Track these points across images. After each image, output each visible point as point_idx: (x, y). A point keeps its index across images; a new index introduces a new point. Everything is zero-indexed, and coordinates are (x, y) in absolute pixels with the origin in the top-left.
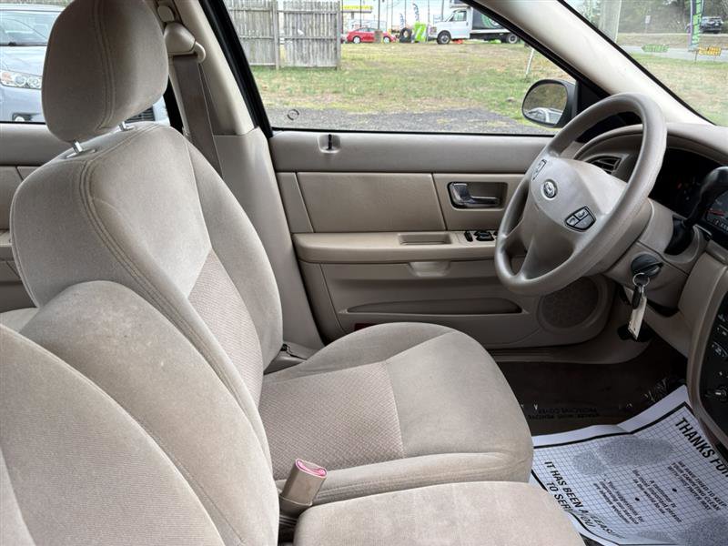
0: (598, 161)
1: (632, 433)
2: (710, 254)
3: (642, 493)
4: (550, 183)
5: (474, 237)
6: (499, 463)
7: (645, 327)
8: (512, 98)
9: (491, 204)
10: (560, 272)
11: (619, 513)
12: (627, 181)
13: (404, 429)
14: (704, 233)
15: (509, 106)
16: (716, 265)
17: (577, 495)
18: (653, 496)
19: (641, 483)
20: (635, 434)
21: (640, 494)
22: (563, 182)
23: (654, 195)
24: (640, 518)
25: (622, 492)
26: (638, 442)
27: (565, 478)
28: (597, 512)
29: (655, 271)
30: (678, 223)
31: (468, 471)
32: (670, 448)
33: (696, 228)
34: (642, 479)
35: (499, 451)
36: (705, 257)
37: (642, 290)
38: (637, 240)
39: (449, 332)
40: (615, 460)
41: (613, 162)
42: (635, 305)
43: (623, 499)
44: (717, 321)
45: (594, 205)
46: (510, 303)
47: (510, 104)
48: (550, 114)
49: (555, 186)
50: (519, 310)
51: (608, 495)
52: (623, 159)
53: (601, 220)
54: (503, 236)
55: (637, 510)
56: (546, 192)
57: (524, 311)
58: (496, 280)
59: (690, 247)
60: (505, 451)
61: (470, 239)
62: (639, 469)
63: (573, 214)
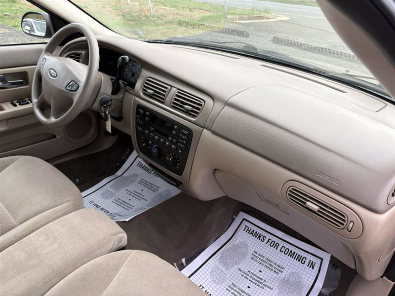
0: (72, 55)
1: (121, 175)
2: (128, 92)
3: (131, 196)
4: (52, 71)
5: (17, 104)
6: (68, 207)
7: (112, 127)
8: (7, 13)
9: (21, 84)
10: (70, 112)
11: (124, 208)
12: (88, 65)
13: (12, 213)
14: (124, 83)
15: (7, 19)
16: (131, 96)
17: (107, 209)
18: (135, 196)
19: (130, 193)
20: (123, 175)
21: (130, 197)
22: (58, 69)
23: (100, 70)
24: (133, 206)
25: (124, 200)
26: (125, 178)
27: (99, 205)
28: (116, 212)
29: (110, 103)
30: (113, 81)
31: (54, 216)
32: (137, 175)
33: (120, 82)
34: (130, 191)
35: (67, 201)
36: (127, 93)
37: (107, 112)
38: (99, 91)
39: (20, 158)
40: (117, 189)
41: (79, 55)
42: (106, 119)
43: (125, 202)
44: (137, 118)
45: (77, 78)
46: (49, 134)
47: (7, 17)
48: (34, 22)
49: (55, 71)
50: (55, 137)
51: (118, 203)
52: (83, 54)
53: (82, 85)
54: (35, 100)
55: (131, 204)
56: (51, 75)
57: (58, 137)
58: (39, 123)
59: (120, 90)
60: (69, 201)
61: (15, 106)
62: (127, 188)
63: (68, 84)
